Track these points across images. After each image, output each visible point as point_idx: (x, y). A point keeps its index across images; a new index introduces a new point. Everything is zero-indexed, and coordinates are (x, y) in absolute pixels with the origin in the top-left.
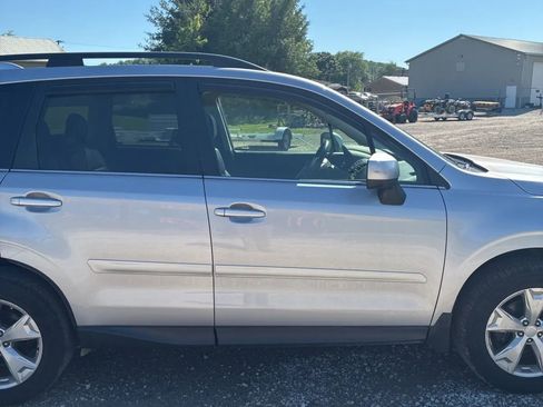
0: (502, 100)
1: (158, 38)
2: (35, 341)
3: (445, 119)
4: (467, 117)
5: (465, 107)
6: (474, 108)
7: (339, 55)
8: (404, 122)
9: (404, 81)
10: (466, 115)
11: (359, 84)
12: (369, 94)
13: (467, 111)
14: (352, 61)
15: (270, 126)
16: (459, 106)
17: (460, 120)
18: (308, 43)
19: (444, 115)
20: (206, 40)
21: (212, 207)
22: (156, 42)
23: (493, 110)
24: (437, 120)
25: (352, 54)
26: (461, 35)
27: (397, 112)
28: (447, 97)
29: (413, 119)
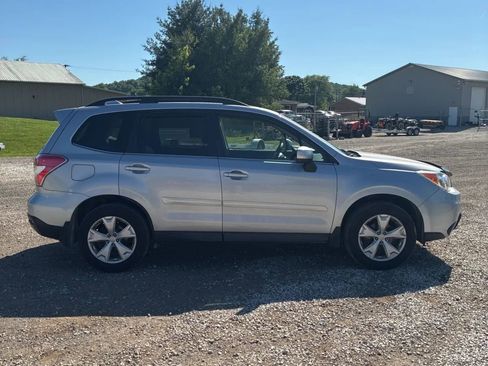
0: (445, 119)
1: (152, 64)
2: (132, 239)
3: (395, 135)
4: (414, 133)
5: (412, 124)
6: (421, 125)
7: (307, 78)
8: (360, 137)
9: (362, 101)
10: (413, 131)
11: (325, 104)
12: (333, 113)
13: (414, 127)
14: (319, 83)
15: (248, 139)
16: (407, 124)
17: (408, 135)
18: (280, 68)
19: (395, 131)
20: (194, 67)
21: (222, 172)
22: (151, 67)
23: (438, 127)
24: (389, 135)
25: (319, 77)
26: (410, 64)
27: (354, 128)
28: (397, 116)
29: (368, 134)
